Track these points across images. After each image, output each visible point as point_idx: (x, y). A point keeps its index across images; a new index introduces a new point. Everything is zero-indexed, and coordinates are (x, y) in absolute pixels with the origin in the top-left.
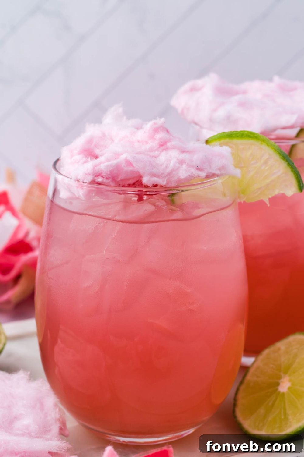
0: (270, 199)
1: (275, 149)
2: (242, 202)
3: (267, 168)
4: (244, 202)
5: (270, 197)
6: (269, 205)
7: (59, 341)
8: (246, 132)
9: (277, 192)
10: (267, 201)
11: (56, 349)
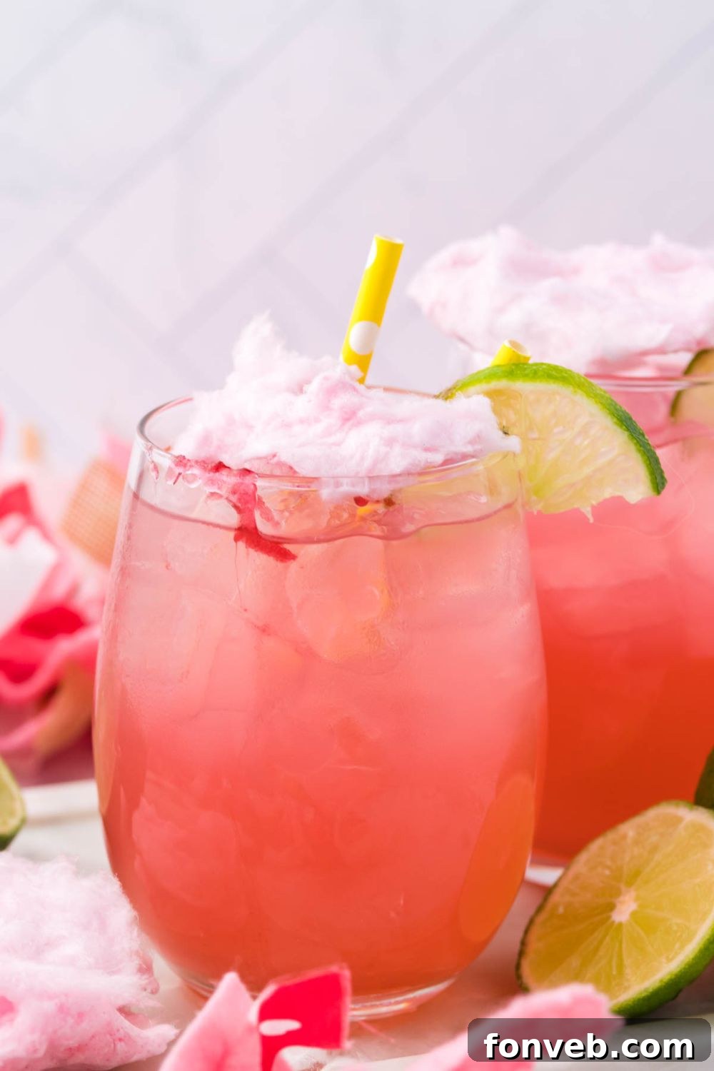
0: (593, 508)
1: (601, 403)
2: (535, 513)
3: (586, 443)
4: (539, 512)
5: (594, 503)
6: (592, 520)
7: (144, 801)
8: (544, 367)
9: (608, 493)
10: (587, 511)
11: (137, 816)
